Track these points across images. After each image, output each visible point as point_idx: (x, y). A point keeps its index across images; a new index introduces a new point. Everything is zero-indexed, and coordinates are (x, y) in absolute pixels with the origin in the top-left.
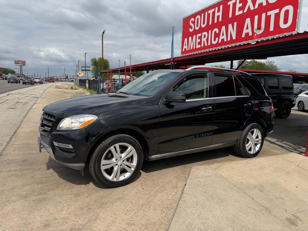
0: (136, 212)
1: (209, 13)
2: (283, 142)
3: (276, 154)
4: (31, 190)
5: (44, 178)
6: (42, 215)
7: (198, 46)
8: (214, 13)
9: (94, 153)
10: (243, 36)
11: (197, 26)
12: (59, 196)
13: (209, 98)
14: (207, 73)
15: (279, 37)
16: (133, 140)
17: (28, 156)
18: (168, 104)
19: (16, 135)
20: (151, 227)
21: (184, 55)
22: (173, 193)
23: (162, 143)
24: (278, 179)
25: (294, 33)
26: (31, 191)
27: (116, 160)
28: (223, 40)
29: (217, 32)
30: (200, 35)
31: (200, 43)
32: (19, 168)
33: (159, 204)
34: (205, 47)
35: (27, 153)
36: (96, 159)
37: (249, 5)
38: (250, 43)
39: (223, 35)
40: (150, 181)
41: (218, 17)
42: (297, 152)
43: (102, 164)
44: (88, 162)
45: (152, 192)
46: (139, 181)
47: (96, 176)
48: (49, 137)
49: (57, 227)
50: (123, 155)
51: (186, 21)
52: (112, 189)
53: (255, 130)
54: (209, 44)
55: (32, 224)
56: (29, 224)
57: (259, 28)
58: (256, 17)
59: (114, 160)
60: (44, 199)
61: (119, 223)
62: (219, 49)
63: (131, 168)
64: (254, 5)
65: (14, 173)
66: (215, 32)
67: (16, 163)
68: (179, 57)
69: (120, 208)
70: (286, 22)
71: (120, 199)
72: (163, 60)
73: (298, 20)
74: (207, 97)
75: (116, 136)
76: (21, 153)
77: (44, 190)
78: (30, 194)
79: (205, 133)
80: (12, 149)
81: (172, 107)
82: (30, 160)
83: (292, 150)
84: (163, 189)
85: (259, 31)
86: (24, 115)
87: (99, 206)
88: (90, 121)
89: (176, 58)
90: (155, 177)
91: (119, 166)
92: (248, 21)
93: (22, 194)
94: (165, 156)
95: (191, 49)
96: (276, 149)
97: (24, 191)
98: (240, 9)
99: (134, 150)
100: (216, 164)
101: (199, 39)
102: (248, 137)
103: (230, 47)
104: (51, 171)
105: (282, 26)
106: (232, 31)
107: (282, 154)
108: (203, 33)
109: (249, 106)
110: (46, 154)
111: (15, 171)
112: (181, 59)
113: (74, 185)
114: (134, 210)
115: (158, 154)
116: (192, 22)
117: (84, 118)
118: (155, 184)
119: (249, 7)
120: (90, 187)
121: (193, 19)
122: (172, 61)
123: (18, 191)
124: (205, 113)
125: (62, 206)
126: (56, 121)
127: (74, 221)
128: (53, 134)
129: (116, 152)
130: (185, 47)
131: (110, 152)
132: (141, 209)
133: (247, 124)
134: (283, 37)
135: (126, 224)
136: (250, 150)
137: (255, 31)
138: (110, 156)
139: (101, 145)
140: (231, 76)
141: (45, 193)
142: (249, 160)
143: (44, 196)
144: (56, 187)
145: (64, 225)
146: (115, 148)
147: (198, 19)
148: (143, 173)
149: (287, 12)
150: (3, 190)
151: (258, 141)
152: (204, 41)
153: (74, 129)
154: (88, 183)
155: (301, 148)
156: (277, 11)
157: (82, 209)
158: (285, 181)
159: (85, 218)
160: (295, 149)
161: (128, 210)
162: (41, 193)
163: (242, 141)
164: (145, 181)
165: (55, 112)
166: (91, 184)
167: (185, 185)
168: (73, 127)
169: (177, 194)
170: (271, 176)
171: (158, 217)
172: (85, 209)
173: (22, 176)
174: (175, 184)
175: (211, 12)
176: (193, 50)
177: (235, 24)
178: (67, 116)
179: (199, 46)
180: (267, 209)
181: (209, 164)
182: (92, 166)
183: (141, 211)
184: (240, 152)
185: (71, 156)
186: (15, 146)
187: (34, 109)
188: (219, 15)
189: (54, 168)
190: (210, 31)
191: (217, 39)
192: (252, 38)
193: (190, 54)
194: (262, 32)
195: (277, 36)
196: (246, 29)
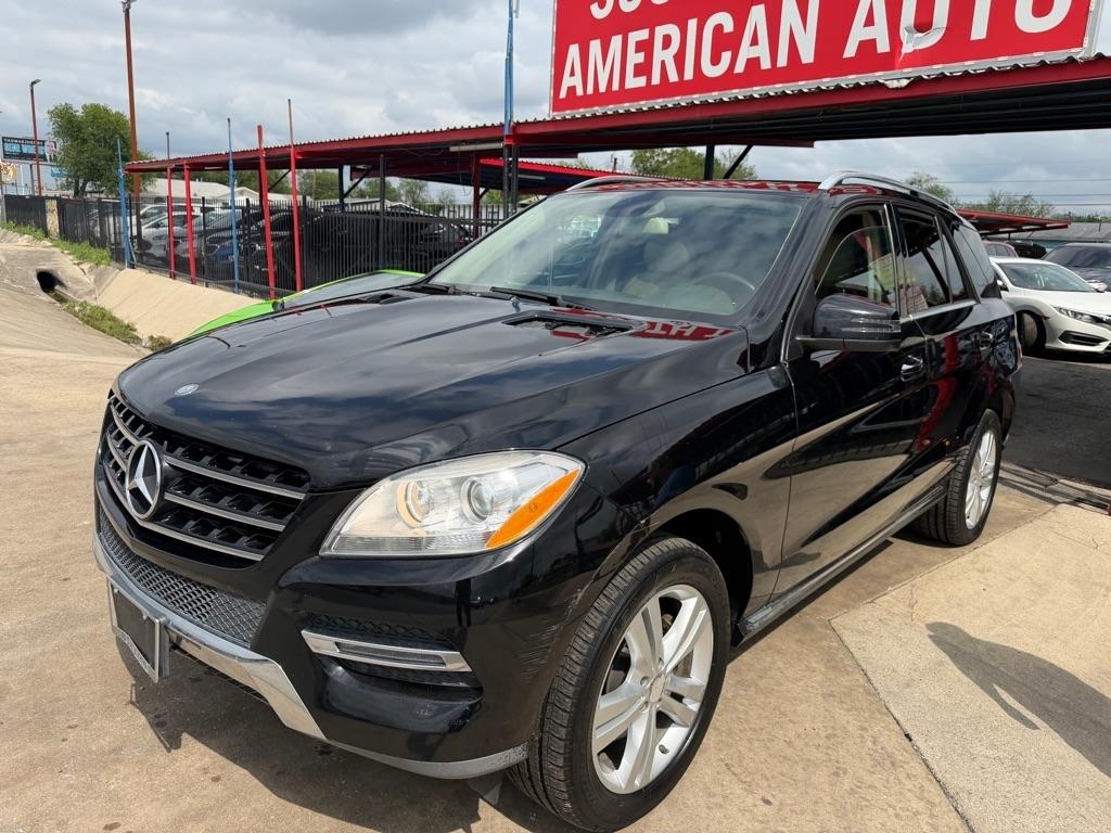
7: (633, 82)
10: (850, 51)
15: (1016, 65)
21: (568, 114)
22: (916, 803)
25: (1082, 55)
27: (643, 680)
28: (753, 63)
29: (729, 27)
30: (643, 34)
31: (643, 69)
34: (666, 88)
38: (883, 85)
39: (754, 42)
43: (596, 722)
50: (668, 644)
53: (986, 437)
54: (689, 75)
57: (923, 25)
63: (684, 700)
66: (719, 28)
68: (543, 121)
70: (1042, 6)
72: (463, 129)
73: (1098, 4)
84: (847, 782)
85: (922, 35)
89: (526, 123)
95: (602, 88)
99: (705, 612)
100: (893, 592)
101: (637, 51)
103: (790, 92)
104: (197, 752)
105: (1028, 22)
106: (800, 26)
107: (1038, 514)
108: (658, 29)
112: (551, 129)
118: (788, 759)
122: (507, 137)
126: (312, 502)
130: (567, 82)
134: (1029, 69)
137: (904, 35)
146: (645, 616)
152: (663, 63)
167: (909, 737)
169: (931, 804)
174: (870, 745)
176: (610, 97)
179: (641, 82)
190: (692, 24)
191: (726, 56)
192: (889, 61)
193: (599, 111)
194: (934, 42)
195: (1003, 62)
196: (865, 26)
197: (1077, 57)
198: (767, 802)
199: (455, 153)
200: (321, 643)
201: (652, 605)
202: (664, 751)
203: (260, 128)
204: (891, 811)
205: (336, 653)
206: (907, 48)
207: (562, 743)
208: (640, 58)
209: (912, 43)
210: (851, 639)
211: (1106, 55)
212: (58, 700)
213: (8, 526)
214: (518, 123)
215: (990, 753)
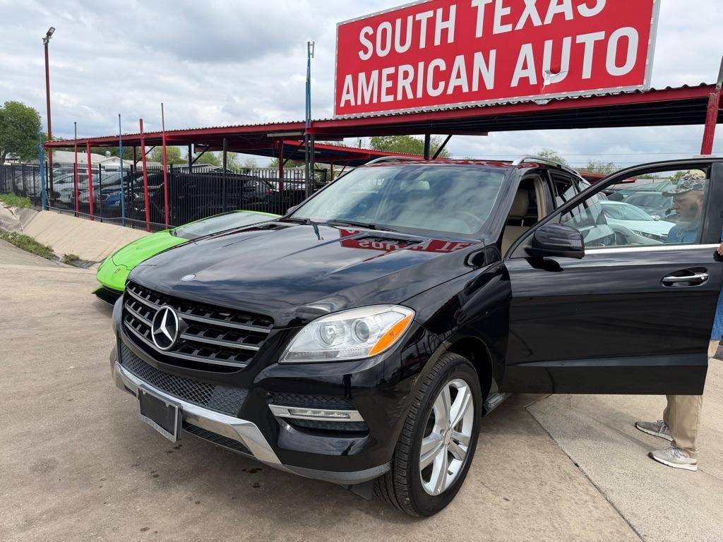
1: (417, 19)
7: (386, 98)
8: (431, 22)
10: (514, 83)
11: (383, 47)
15: (607, 93)
21: (346, 116)
22: (585, 497)
25: (643, 89)
27: (441, 431)
28: (458, 89)
29: (443, 67)
30: (391, 70)
31: (392, 91)
34: (406, 102)
37: (529, 15)
38: (534, 103)
39: (458, 76)
41: (445, 31)
43: (422, 453)
45: (537, 503)
51: (349, 31)
54: (419, 95)
57: (555, 70)
58: (548, 45)
64: (542, 17)
66: (437, 68)
70: (620, 61)
72: (278, 124)
85: (555, 75)
89: (320, 121)
92: (527, 50)
95: (367, 102)
98: (505, 20)
99: (470, 396)
101: (388, 80)
103: (481, 106)
105: (612, 69)
106: (485, 68)
108: (400, 67)
112: (335, 125)
116: (367, 35)
118: (514, 478)
119: (529, 20)
121: (368, 30)
122: (308, 129)
126: (274, 334)
130: (345, 97)
131: (433, 414)
137: (545, 75)
147: (384, 31)
149: (623, 42)
152: (404, 87)
156: (600, 35)
167: (577, 465)
169: (593, 497)
174: (557, 469)
175: (423, 17)
176: (371, 107)
177: (493, 53)
179: (390, 98)
188: (447, 29)
190: (421, 65)
191: (442, 84)
192: (537, 89)
193: (365, 115)
194: (564, 78)
195: (601, 92)
196: (522, 69)
197: (640, 90)
198: (507, 500)
199: (271, 138)
200: (279, 411)
201: (446, 390)
202: (451, 474)
203: (141, 121)
204: (572, 501)
205: (288, 415)
206: (546, 83)
207: (406, 463)
208: (390, 84)
209: (549, 80)
210: (539, 417)
211: (656, 89)
212: (89, 466)
213: (23, 371)
214: (314, 121)
215: (621, 471)
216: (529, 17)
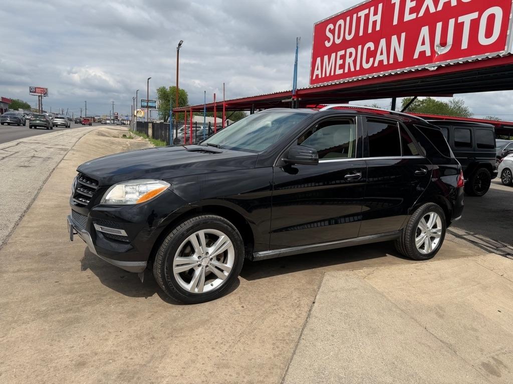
0: (230, 346)
1: (359, 16)
2: (476, 236)
3: (465, 256)
4: (56, 304)
5: (77, 284)
6: (73, 347)
7: (339, 72)
8: (367, 17)
9: (163, 245)
10: (416, 56)
11: (339, 38)
12: (101, 315)
13: (357, 158)
14: (355, 116)
15: (477, 59)
16: (228, 224)
17: (50, 246)
18: (289, 167)
19: (30, 210)
20: (256, 372)
22: (294, 316)
23: (275, 231)
24: (468, 298)
25: (503, 54)
26: (54, 306)
27: (199, 257)
28: (381, 62)
29: (372, 48)
30: (342, 52)
31: (342, 66)
32: (35, 266)
33: (269, 334)
34: (350, 75)
35: (50, 242)
36: (165, 255)
37: (428, 5)
38: (427, 69)
39: (382, 54)
40: (254, 294)
41: (375, 23)
42: (500, 253)
43: (175, 263)
44: (151, 260)
45: (258, 312)
46: (236, 293)
47: (166, 283)
48: (87, 216)
49: (97, 368)
50: (211, 250)
51: (320, 28)
52: (190, 306)
53: (432, 214)
54: (358, 68)
55: (56, 361)
56: (51, 360)
57: (443, 44)
58: (439, 26)
59: (195, 257)
60: (77, 320)
61: (203, 364)
62: (373, 78)
63: (224, 272)
64: (436, 6)
65: (26, 274)
66: (369, 48)
67: (30, 259)
68: (307, 89)
69: (204, 339)
70: (489, 34)
71: (203, 323)
72: (279, 93)
73: (510, 32)
74: (353, 157)
75: (200, 217)
76: (39, 241)
77: (76, 305)
78: (52, 310)
79: (347, 217)
80: (24, 235)
81: (295, 171)
82: (53, 253)
83: (492, 250)
84: (276, 307)
85: (443, 48)
86: (43, 178)
87: (168, 334)
88: (156, 191)
89: (301, 90)
90: (262, 288)
91: (204, 267)
92: (425, 31)
93: (39, 310)
94: (279, 254)
95: (328, 75)
96: (465, 246)
97: (43, 305)
98: (412, 11)
99: (229, 242)
100: (365, 269)
101: (340, 59)
102: (419, 226)
103: (393, 74)
104: (89, 272)
105: (483, 41)
106: (398, 47)
107: (476, 255)
108: (348, 50)
109: (423, 173)
110: (79, 244)
111: (28, 271)
112: (309, 92)
113: (127, 297)
114: (228, 342)
115: (270, 250)
116: (330, 30)
117: (148, 185)
118: (262, 299)
119: (427, 8)
120: (154, 302)
121: (331, 26)
122: (294, 95)
123: (33, 305)
124: (350, 182)
125: (107, 333)
126: (99, 190)
127: (126, 357)
128: (95, 211)
129: (200, 244)
130: (316, 72)
131: (189, 243)
132: (239, 341)
133: (419, 204)
134: (483, 60)
135: (215, 365)
136: (422, 247)
137: (436, 49)
138: (188, 251)
139: (175, 231)
140: (395, 122)
141: (78, 310)
142: (420, 264)
143: (77, 314)
144: (98, 299)
145: (110, 363)
146: (198, 237)
147: (340, 25)
148: (243, 281)
149: (492, 18)
150: (8, 303)
151: (436, 233)
152: (349, 63)
153: (129, 203)
154: (151, 295)
155: (506, 246)
156: (475, 15)
157: (139, 337)
158: (480, 300)
159: (146, 353)
160: (497, 249)
161: (217, 342)
162: (71, 310)
163: (409, 231)
164: (246, 294)
165: (98, 174)
166: (156, 296)
167: (314, 303)
168: (127, 201)
169: (299, 317)
170: (456, 291)
171: (267, 354)
172: (145, 339)
173: (39, 279)
174: (296, 301)
175: (362, 14)
176: (331, 78)
177: (403, 35)
178: (118, 182)
179: (341, 72)
180: (449, 346)
181: (353, 269)
182: (159, 266)
183: (240, 344)
184: (405, 250)
185: (123, 248)
186: (29, 229)
187: (61, 168)
188: (376, 21)
189: (94, 268)
190: (360, 47)
191: (371, 60)
192: (430, 60)
193: (326, 84)
194: (448, 50)
195: (472, 58)
196: (422, 45)
197: (501, 55)
199: (284, 103)
200: (98, 227)
201: (201, 233)
202: (212, 285)
203: (215, 94)
208: (341, 62)
214: (298, 90)
216: (428, 6)
